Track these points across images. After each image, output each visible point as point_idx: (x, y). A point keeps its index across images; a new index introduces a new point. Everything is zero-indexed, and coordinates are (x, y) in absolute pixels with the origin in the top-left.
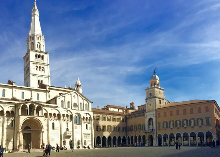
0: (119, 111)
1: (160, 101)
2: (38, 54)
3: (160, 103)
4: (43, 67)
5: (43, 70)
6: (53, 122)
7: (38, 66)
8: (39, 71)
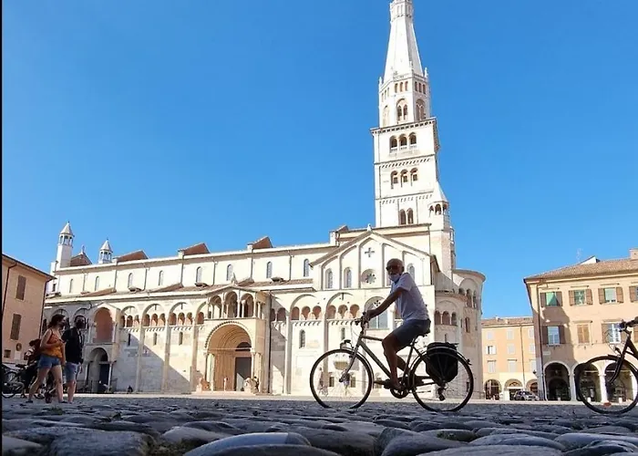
2: (399, 134)
4: (414, 170)
5: (415, 178)
6: (303, 327)
7: (399, 170)
8: (404, 184)
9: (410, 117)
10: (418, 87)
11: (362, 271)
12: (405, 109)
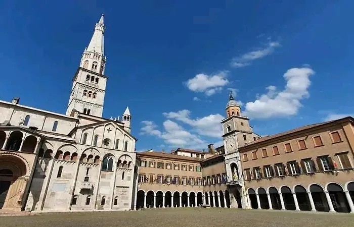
0: (192, 156)
1: (244, 136)
2: (91, 75)
3: (245, 139)
4: (95, 93)
5: (94, 97)
6: (62, 164)
7: (89, 90)
8: (89, 98)
9: (98, 71)
10: (103, 61)
11: (104, 139)
12: (96, 66)
